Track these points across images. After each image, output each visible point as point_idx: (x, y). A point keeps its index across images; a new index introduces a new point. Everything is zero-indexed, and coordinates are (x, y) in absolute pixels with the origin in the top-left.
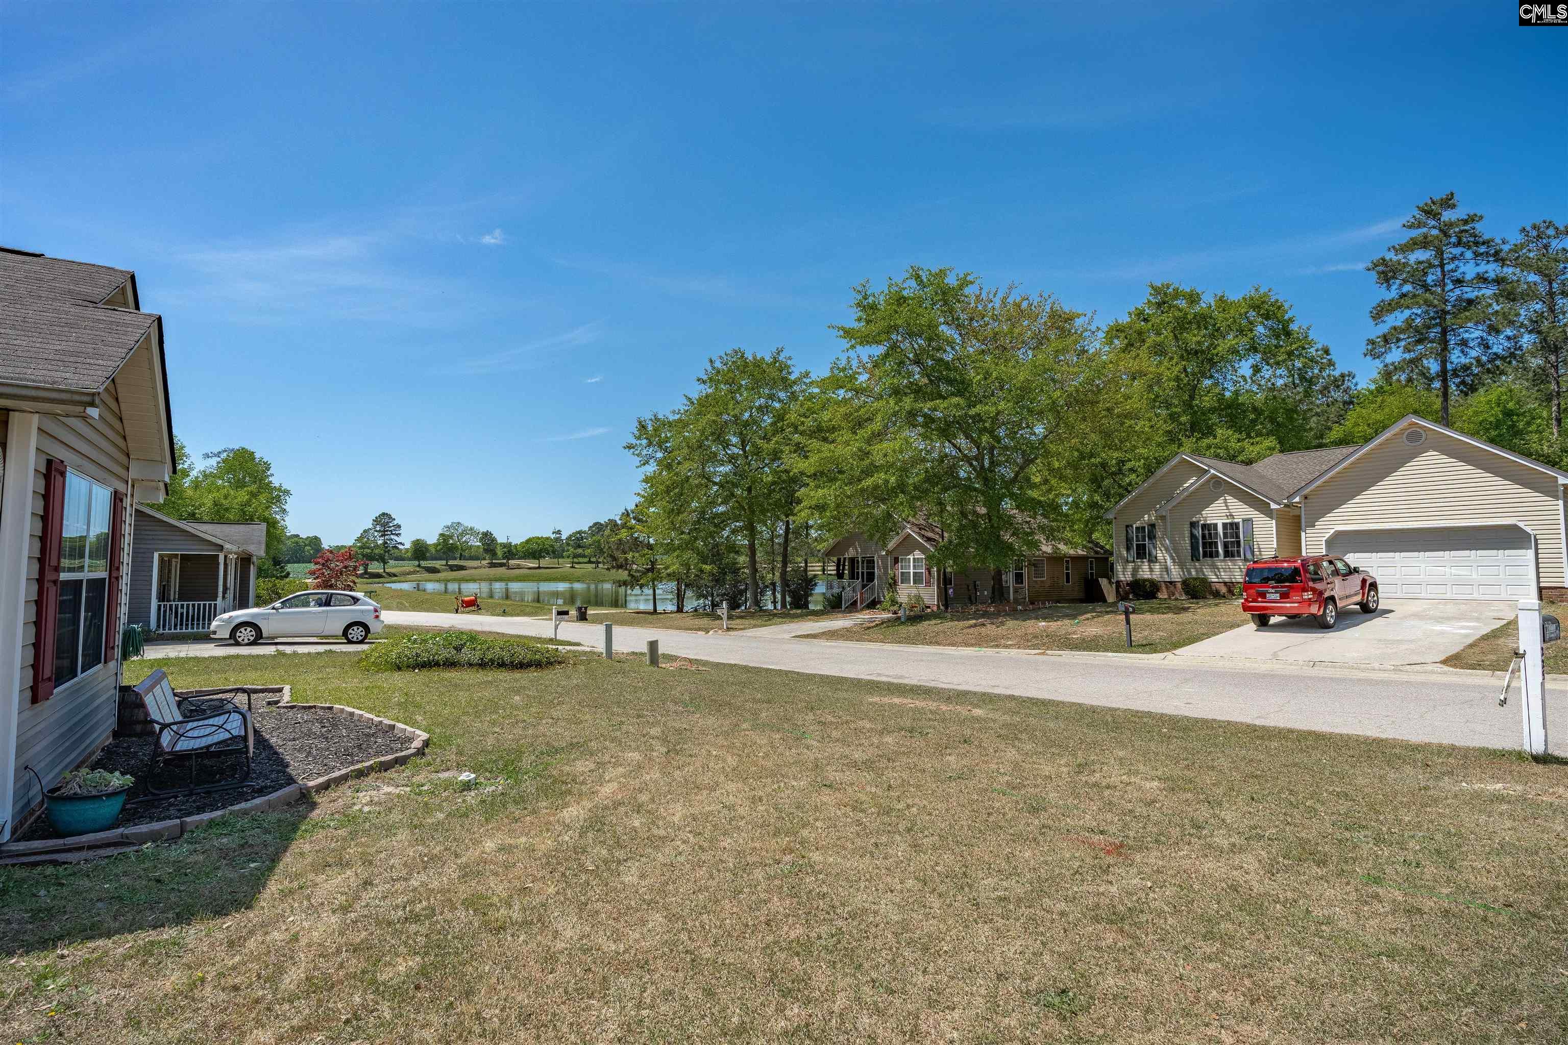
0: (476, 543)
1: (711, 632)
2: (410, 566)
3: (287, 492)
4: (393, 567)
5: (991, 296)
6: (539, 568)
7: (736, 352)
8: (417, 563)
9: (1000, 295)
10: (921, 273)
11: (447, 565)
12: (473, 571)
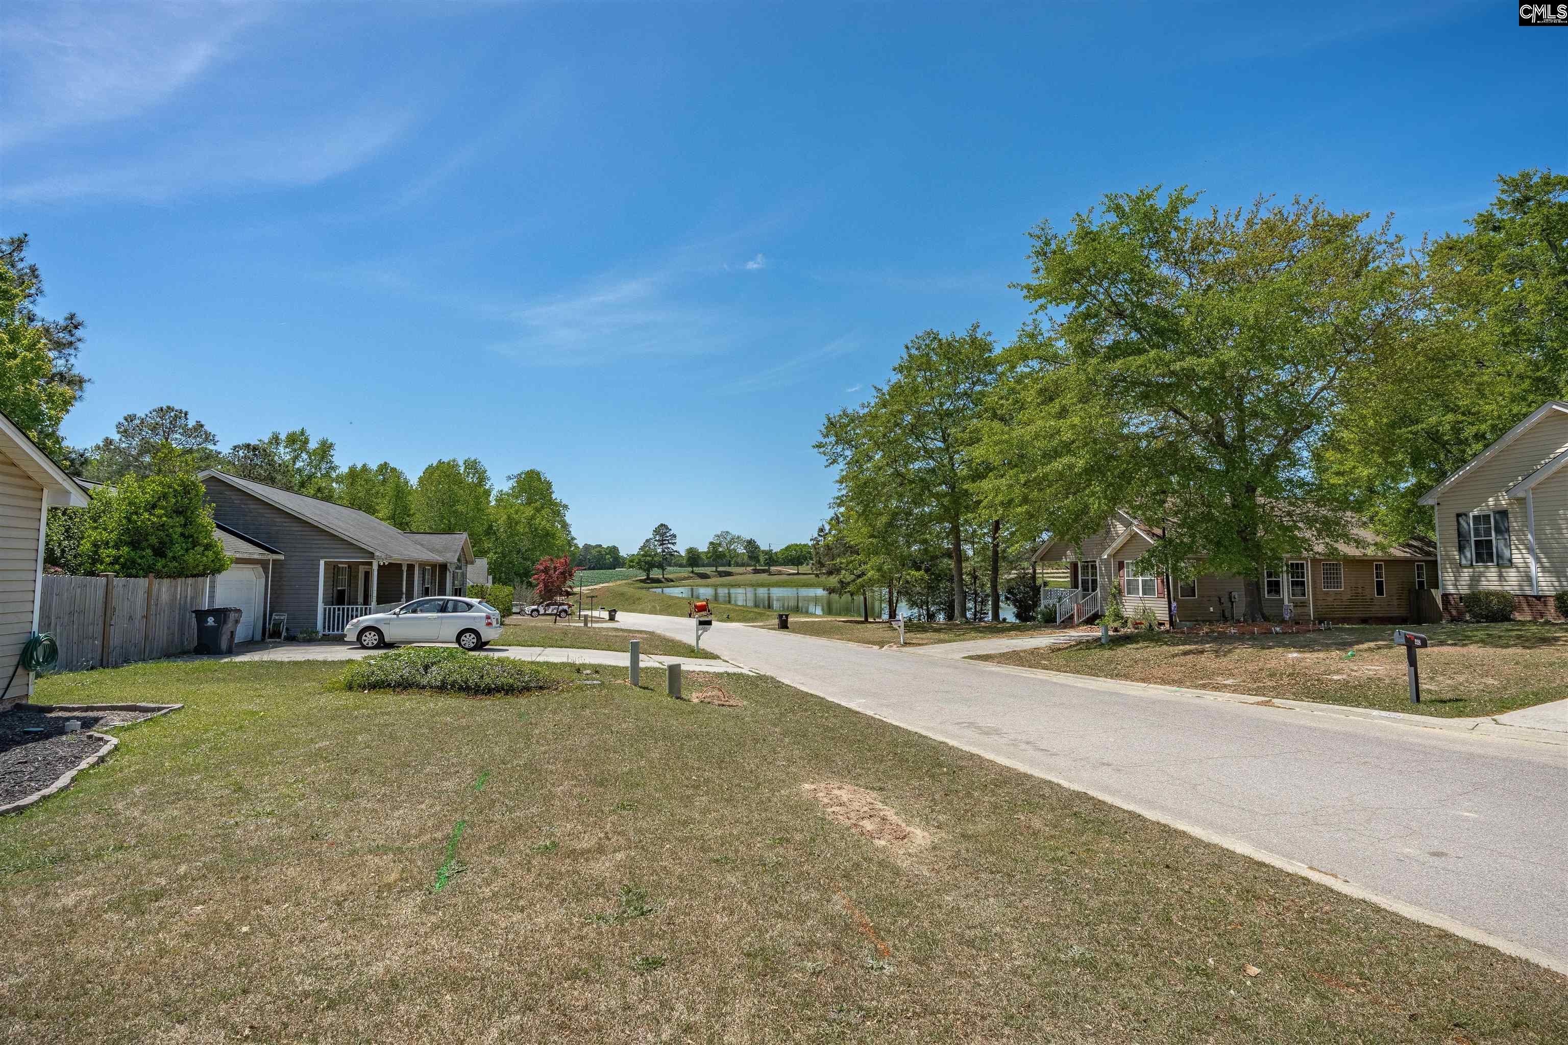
0: (741, 550)
1: (886, 647)
2: (685, 572)
3: (566, 507)
4: (670, 573)
5: (1232, 219)
6: (798, 574)
7: (929, 334)
8: (690, 569)
9: (1245, 216)
10: (1121, 201)
11: (716, 571)
12: (739, 577)
